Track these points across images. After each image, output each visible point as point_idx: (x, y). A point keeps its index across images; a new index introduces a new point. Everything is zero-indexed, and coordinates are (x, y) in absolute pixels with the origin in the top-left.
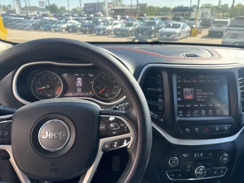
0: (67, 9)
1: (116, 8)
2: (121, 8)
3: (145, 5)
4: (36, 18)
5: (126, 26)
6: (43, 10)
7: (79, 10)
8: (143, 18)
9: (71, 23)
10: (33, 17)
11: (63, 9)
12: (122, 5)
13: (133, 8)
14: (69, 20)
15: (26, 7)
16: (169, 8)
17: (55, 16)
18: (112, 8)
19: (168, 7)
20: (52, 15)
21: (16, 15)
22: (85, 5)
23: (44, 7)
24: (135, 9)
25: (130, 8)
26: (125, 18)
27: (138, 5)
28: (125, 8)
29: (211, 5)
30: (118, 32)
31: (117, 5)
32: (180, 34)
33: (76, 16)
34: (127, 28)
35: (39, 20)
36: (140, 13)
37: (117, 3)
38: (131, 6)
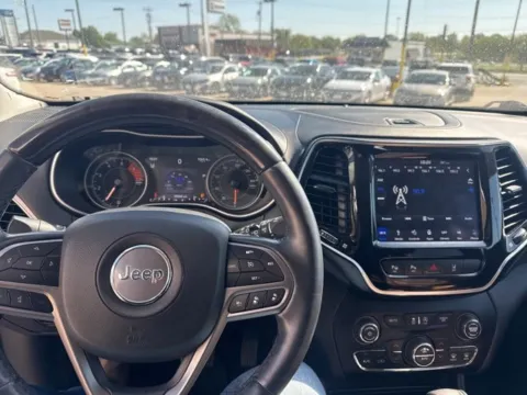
0: (120, 37)
1: (227, 37)
2: (238, 37)
3: (287, 32)
4: (50, 56)
5: (251, 75)
6: (67, 39)
7: (145, 40)
8: (286, 59)
9: (129, 67)
10: (45, 54)
11: (111, 37)
12: (238, 32)
13: (263, 37)
14: (125, 60)
15: (29, 32)
16: (338, 40)
17: (93, 52)
18: (219, 37)
19: (335, 37)
20: (87, 50)
21: (6, 47)
22: (160, 29)
23: (70, 33)
24: (267, 41)
25: (255, 37)
26: (247, 59)
27: (273, 31)
28: (245, 37)
29: (422, 35)
30: (236, 88)
31: (229, 31)
32: (370, 92)
33: (141, 53)
34: (253, 79)
35: (58, 59)
36: (279, 48)
37: (228, 27)
38: (259, 34)
